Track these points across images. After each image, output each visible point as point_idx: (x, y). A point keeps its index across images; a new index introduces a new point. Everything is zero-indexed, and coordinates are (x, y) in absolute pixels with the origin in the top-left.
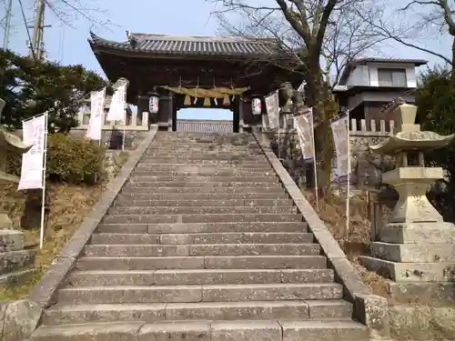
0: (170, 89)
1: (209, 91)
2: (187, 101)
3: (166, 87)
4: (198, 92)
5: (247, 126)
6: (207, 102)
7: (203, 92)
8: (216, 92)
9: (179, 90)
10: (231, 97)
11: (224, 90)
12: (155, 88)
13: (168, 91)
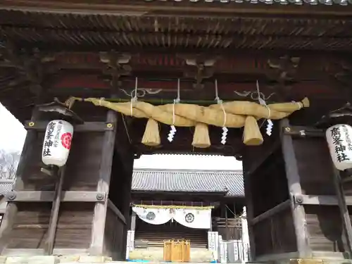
0: (109, 105)
1: (207, 109)
2: (151, 135)
3: (100, 102)
4: (176, 113)
5: (314, 201)
6: (201, 137)
7: (192, 110)
8: (224, 114)
9: (130, 108)
10: (262, 123)
11: (243, 106)
12: (70, 102)
13: (105, 110)
